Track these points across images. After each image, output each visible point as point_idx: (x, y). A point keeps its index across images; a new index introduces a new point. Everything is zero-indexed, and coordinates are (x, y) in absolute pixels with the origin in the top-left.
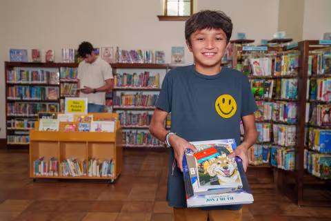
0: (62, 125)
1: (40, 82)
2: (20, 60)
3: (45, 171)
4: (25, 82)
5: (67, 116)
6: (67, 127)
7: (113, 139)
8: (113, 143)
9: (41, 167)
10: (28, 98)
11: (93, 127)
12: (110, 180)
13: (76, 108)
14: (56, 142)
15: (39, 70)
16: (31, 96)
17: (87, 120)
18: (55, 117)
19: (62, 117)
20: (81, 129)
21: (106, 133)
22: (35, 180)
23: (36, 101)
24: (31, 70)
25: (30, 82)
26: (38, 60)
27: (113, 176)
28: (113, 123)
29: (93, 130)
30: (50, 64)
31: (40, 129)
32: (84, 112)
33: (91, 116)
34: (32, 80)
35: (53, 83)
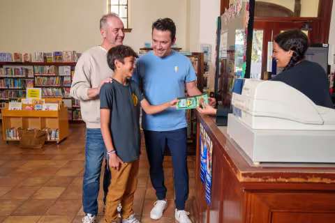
0: (24, 106)
1: (20, 76)
2: (6, 61)
3: (14, 136)
4: (11, 76)
5: (28, 100)
6: (27, 107)
7: (56, 115)
8: (56, 118)
9: (11, 134)
10: (12, 88)
11: (44, 107)
12: (56, 142)
13: (33, 95)
14: (20, 117)
15: (19, 67)
16: (14, 86)
17: (41, 103)
18: (20, 101)
19: (24, 101)
20: (36, 108)
21: (52, 112)
22: (8, 142)
23: (19, 89)
24: (13, 67)
25: (14, 76)
26: (19, 60)
27: (58, 139)
28: (57, 104)
29: (44, 109)
30: (27, 63)
31: (10, 109)
32: (39, 98)
33: (44, 100)
34: (15, 74)
35: (29, 76)
